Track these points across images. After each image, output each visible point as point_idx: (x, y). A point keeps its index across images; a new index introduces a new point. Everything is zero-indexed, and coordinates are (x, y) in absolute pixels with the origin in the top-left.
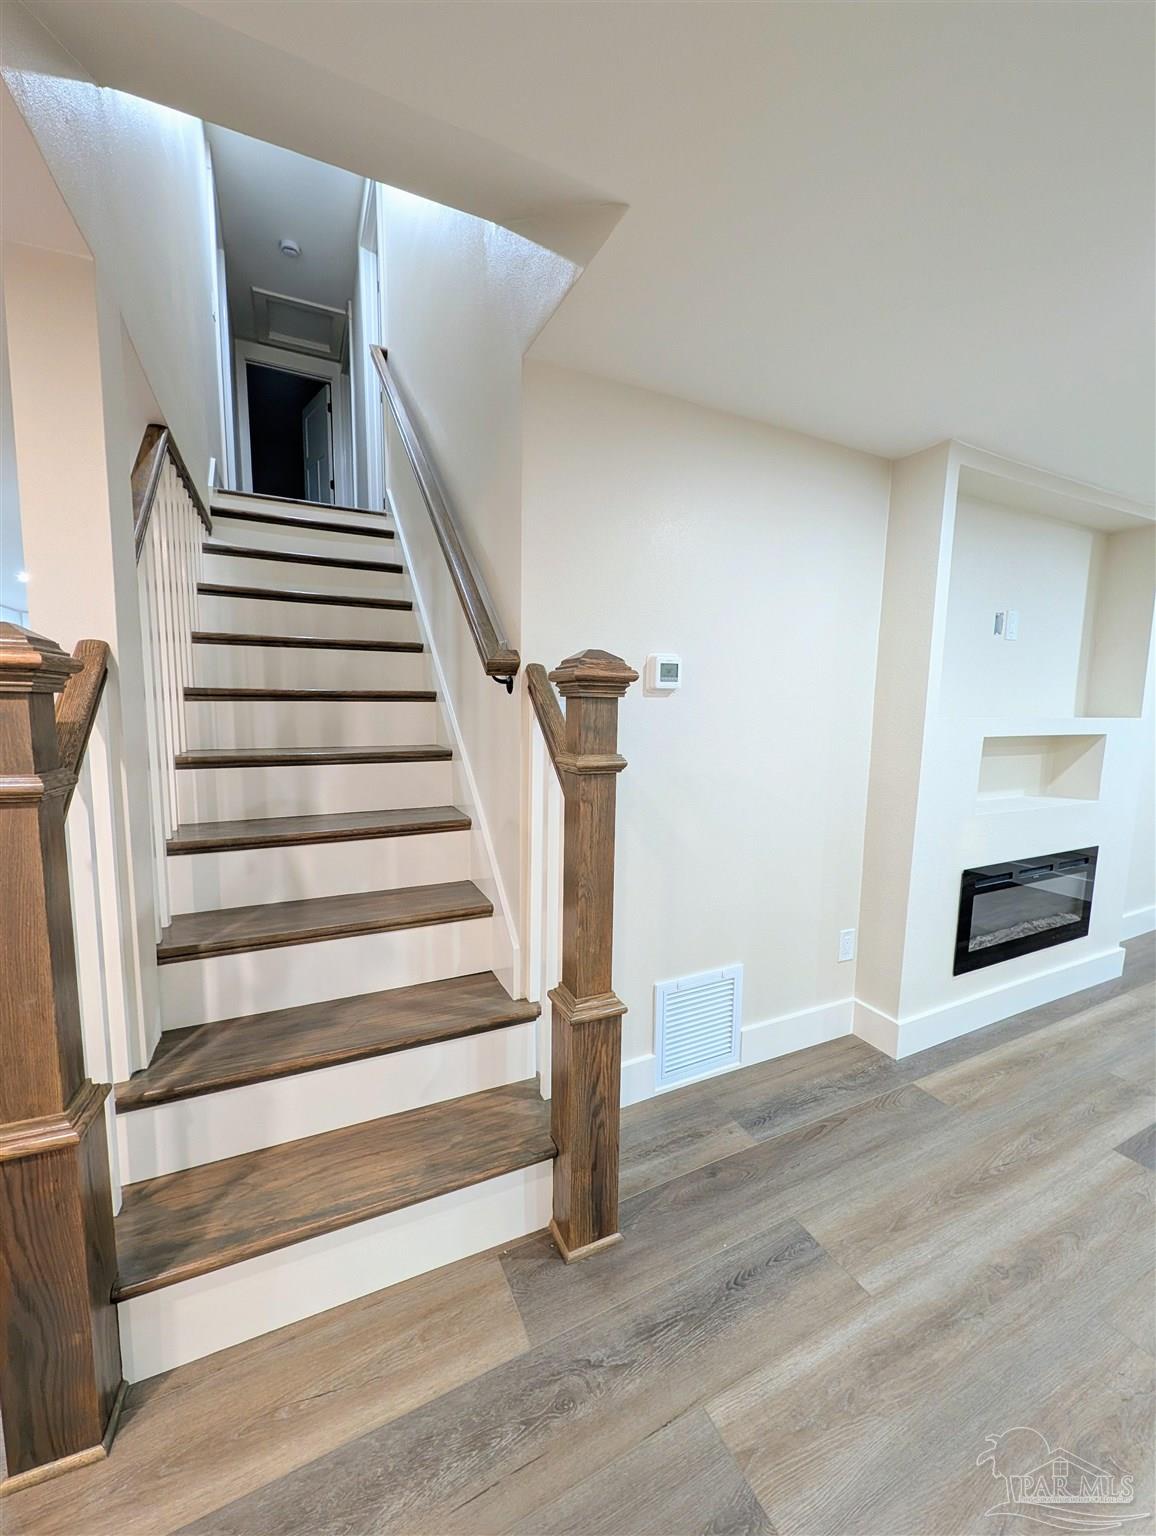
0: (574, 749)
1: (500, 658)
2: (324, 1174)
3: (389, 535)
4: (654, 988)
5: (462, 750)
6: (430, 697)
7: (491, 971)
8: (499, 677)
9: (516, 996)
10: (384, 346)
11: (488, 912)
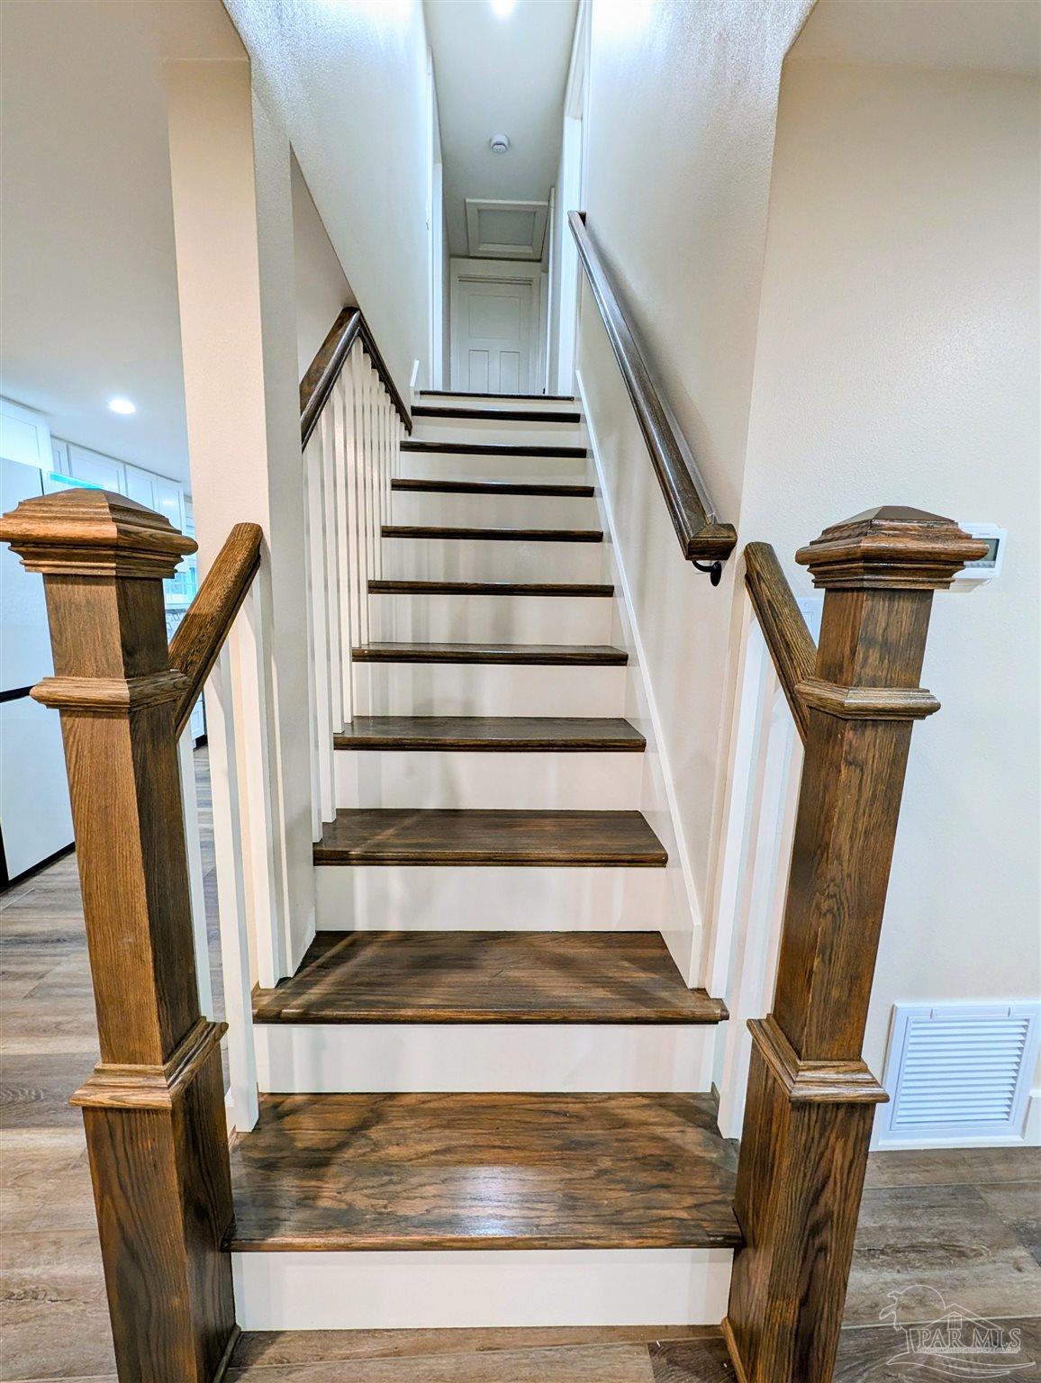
0: (834, 672)
1: (706, 535)
2: (448, 1157)
3: (575, 418)
4: (893, 1010)
5: (640, 654)
6: (607, 591)
7: (659, 932)
8: (700, 562)
9: (692, 983)
10: (583, 210)
11: (661, 861)
